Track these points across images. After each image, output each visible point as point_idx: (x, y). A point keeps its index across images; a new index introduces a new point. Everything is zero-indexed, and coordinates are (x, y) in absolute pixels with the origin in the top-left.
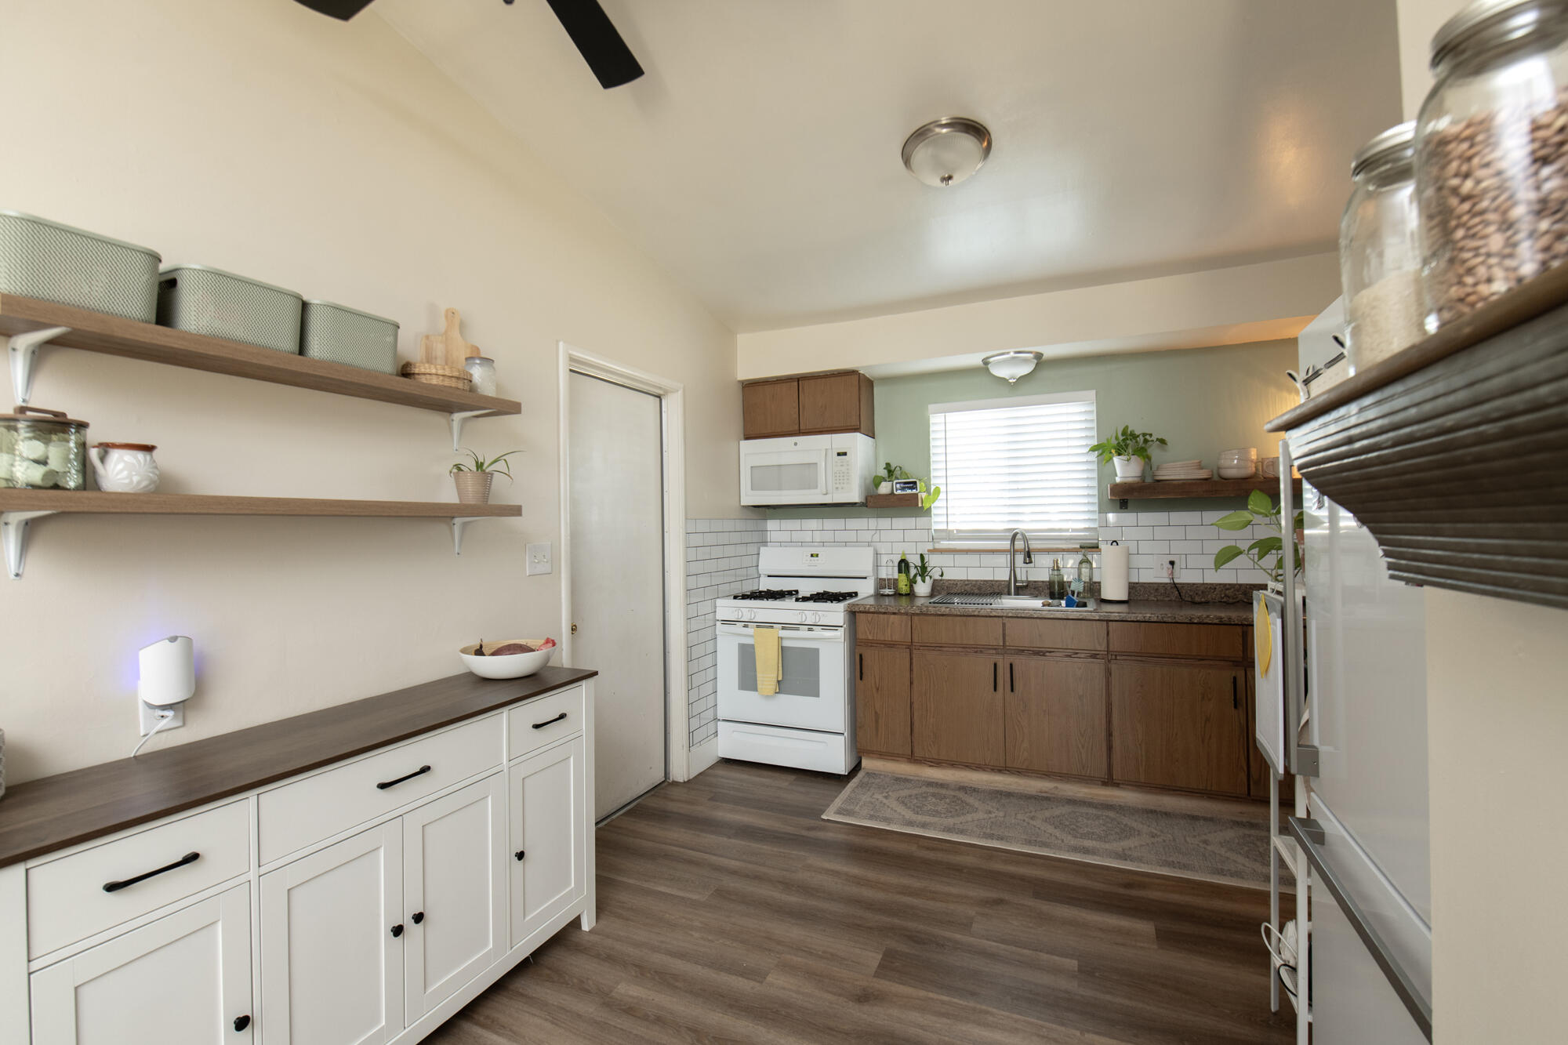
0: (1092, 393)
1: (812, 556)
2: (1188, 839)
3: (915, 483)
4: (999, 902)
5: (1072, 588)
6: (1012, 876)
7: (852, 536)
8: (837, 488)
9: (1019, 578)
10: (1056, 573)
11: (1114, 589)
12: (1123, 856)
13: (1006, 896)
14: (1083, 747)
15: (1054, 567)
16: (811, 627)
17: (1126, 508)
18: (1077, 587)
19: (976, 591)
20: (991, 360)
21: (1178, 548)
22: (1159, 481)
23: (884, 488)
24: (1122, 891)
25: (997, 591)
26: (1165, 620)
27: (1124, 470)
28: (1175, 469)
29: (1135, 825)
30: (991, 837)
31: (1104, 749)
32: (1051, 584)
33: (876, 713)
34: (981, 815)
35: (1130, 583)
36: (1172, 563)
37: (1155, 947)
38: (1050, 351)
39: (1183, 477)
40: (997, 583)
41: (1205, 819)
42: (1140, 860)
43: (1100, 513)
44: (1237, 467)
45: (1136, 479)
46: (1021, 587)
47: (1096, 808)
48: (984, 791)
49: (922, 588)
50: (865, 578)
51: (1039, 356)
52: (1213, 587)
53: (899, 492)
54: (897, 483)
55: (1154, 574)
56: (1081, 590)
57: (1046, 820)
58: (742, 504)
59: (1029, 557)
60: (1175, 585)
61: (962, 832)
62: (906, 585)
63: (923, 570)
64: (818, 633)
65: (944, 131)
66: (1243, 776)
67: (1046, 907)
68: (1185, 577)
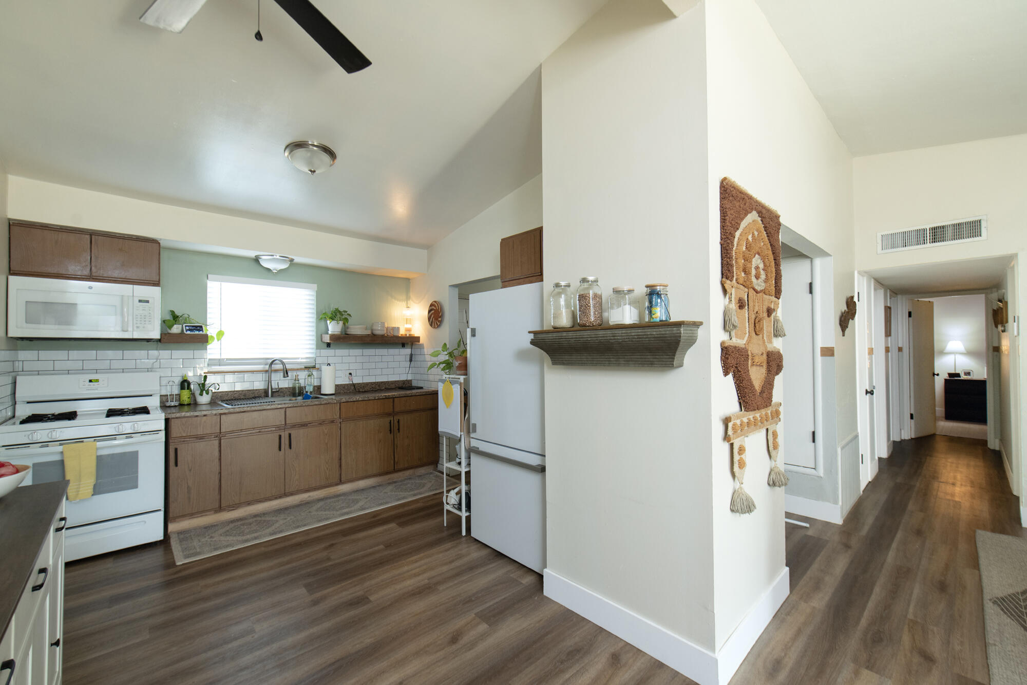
0: (315, 286)
1: (90, 381)
2: (380, 494)
3: (201, 327)
4: (332, 545)
5: (307, 390)
6: (328, 535)
7: (131, 364)
8: (138, 327)
9: (273, 387)
10: (297, 382)
11: (328, 388)
12: (362, 509)
13: (334, 542)
14: (327, 469)
15: (296, 379)
16: (129, 435)
17: (330, 347)
18: (309, 389)
19: (242, 397)
20: (261, 257)
21: (353, 366)
22: (347, 334)
23: (176, 329)
24: (373, 519)
25: (257, 395)
26: (365, 399)
27: (334, 328)
28: (356, 329)
29: (356, 497)
30: (298, 527)
31: (338, 466)
32: (294, 388)
33: (188, 487)
34: (281, 522)
35: (336, 385)
36: (350, 374)
37: (401, 529)
38: (297, 260)
39: (360, 333)
40: (257, 391)
41: (378, 486)
42: (370, 507)
43: (317, 349)
44: (381, 330)
45: (339, 333)
46: (275, 392)
47: (334, 498)
48: (270, 512)
49: (204, 399)
50: (151, 396)
51: (292, 260)
52: (367, 384)
53: (189, 332)
54: (186, 326)
55: (344, 380)
56: (312, 390)
57: (317, 511)
58: (10, 335)
59: (287, 373)
60: (354, 385)
61: (281, 532)
62: (189, 398)
63: (203, 387)
64: (137, 438)
65: (315, 148)
66: (392, 462)
67: (353, 537)
68: (357, 380)
